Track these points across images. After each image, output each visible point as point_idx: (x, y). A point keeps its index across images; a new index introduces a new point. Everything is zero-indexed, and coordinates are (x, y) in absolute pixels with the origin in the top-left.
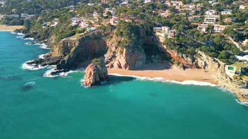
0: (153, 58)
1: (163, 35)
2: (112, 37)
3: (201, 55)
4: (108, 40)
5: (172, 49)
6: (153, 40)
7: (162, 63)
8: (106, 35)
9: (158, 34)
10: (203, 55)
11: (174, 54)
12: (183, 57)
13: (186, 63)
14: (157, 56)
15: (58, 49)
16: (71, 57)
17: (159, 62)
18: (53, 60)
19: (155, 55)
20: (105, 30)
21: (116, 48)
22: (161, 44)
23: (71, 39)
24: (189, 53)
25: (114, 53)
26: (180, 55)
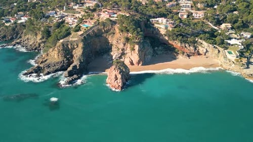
0: (157, 50)
1: (163, 27)
2: (114, 33)
3: (201, 44)
4: (110, 36)
5: (174, 40)
6: (153, 32)
7: (166, 54)
8: (107, 32)
9: (156, 25)
10: (204, 42)
11: (177, 44)
12: (186, 47)
13: (189, 52)
14: (160, 48)
16: (82, 61)
17: (163, 53)
18: (55, 65)
19: (158, 47)
20: (104, 26)
21: (124, 44)
22: (162, 35)
23: (71, 39)
24: (191, 42)
25: (123, 50)
26: (183, 45)
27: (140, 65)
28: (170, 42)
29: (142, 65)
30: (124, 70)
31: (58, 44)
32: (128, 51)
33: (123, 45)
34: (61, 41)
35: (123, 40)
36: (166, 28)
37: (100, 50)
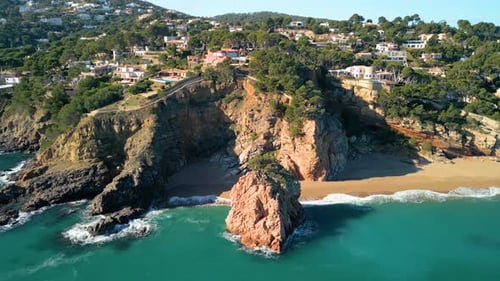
2: (241, 98)
3: (479, 124)
4: (230, 105)
5: (401, 116)
6: (340, 98)
7: (383, 152)
8: (221, 95)
10: (485, 120)
11: (409, 126)
12: (436, 133)
13: (448, 145)
14: (364, 138)
15: (75, 145)
16: (150, 163)
17: (373, 151)
18: (66, 181)
19: (359, 136)
20: (215, 79)
21: (272, 123)
22: (366, 104)
23: (121, 109)
24: (449, 120)
25: (268, 136)
26: (429, 128)
27: (320, 179)
28: (389, 121)
29: (327, 179)
30: (283, 186)
31: (84, 121)
32: (284, 137)
33: (267, 124)
34: (94, 113)
35: (267, 111)
36: (376, 86)
37: (201, 143)
